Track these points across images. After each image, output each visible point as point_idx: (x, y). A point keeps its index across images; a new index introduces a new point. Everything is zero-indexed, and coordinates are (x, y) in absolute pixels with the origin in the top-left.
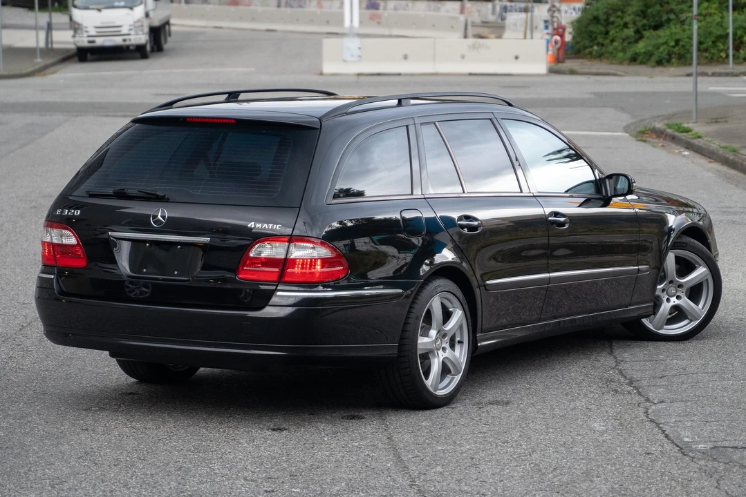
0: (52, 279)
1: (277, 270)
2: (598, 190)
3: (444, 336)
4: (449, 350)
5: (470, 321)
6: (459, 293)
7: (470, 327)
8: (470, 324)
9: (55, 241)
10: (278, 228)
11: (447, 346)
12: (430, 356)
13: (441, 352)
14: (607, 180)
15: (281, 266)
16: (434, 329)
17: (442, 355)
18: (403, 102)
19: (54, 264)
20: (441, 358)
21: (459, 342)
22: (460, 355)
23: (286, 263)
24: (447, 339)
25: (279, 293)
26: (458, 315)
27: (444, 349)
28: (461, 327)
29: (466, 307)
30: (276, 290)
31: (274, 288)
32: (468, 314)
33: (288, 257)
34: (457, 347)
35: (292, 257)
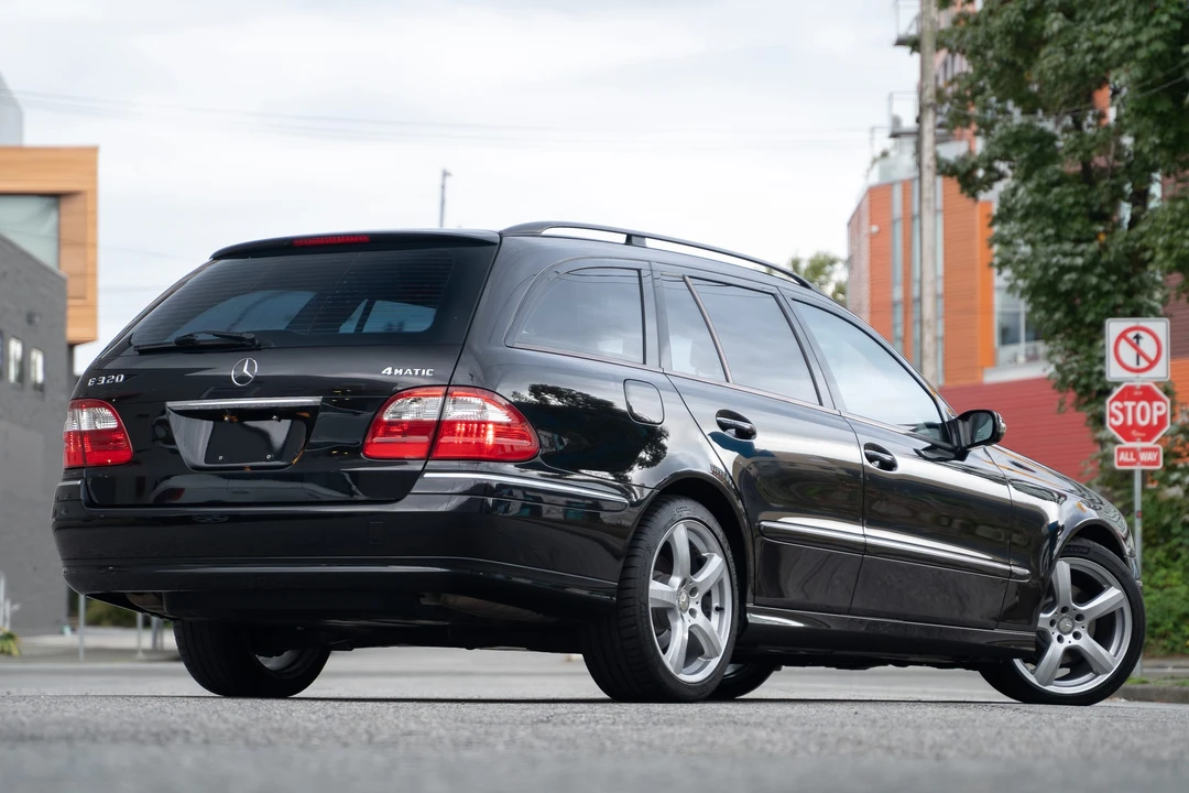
0: (78, 486)
1: (425, 439)
2: (946, 437)
3: (693, 592)
4: (700, 615)
5: (735, 577)
6: (718, 529)
7: (736, 588)
8: (735, 583)
9: (85, 427)
10: (428, 374)
11: (698, 608)
12: (670, 617)
13: (687, 615)
14: (960, 424)
15: (431, 433)
16: (677, 575)
17: (688, 620)
18: (634, 239)
19: (81, 464)
20: (688, 625)
21: (717, 609)
22: (719, 629)
23: (440, 427)
24: (698, 596)
25: (427, 475)
26: (715, 564)
27: (692, 612)
28: (720, 584)
29: (729, 553)
30: (424, 471)
31: (419, 468)
32: (732, 565)
33: (443, 419)
34: (715, 616)
35: (448, 418)
